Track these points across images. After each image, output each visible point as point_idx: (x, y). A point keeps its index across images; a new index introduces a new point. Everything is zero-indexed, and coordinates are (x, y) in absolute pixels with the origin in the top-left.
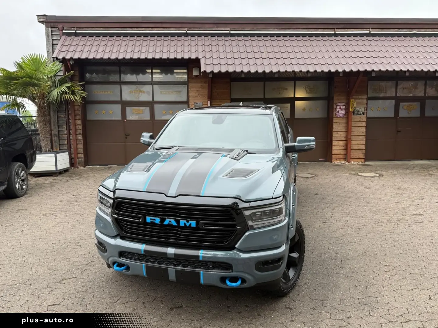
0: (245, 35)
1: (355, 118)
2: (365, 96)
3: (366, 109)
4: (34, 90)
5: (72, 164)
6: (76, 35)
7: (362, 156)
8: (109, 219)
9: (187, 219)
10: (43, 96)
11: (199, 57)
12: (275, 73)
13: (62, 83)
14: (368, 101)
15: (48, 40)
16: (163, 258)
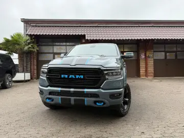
0: (104, 27)
1: (149, 59)
3: (153, 55)
4: (17, 47)
5: (31, 78)
6: (36, 26)
7: (153, 75)
8: (45, 79)
9: (79, 75)
10: (21, 49)
12: (115, 40)
13: (29, 44)
14: (154, 52)
15: (24, 28)
16: (69, 93)
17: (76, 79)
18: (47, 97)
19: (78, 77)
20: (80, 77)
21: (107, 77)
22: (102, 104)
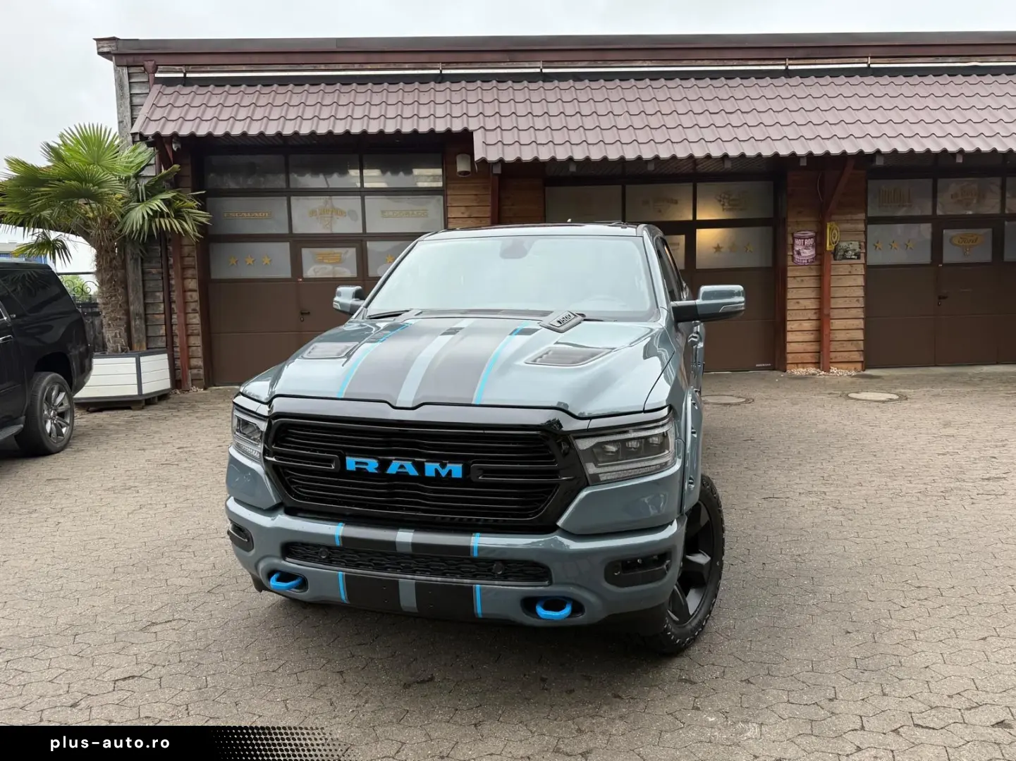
0: (578, 77)
1: (839, 268)
2: (862, 216)
3: (863, 244)
4: (87, 208)
5: (177, 382)
6: (186, 82)
7: (858, 357)
8: (258, 468)
9: (443, 460)
10: (109, 222)
11: (471, 128)
12: (647, 162)
13: (152, 191)
14: (869, 226)
15: (120, 97)
16: (386, 554)
17: (422, 478)
18: (273, 567)
19: (437, 471)
20: (443, 473)
21: (591, 469)
22: (567, 610)
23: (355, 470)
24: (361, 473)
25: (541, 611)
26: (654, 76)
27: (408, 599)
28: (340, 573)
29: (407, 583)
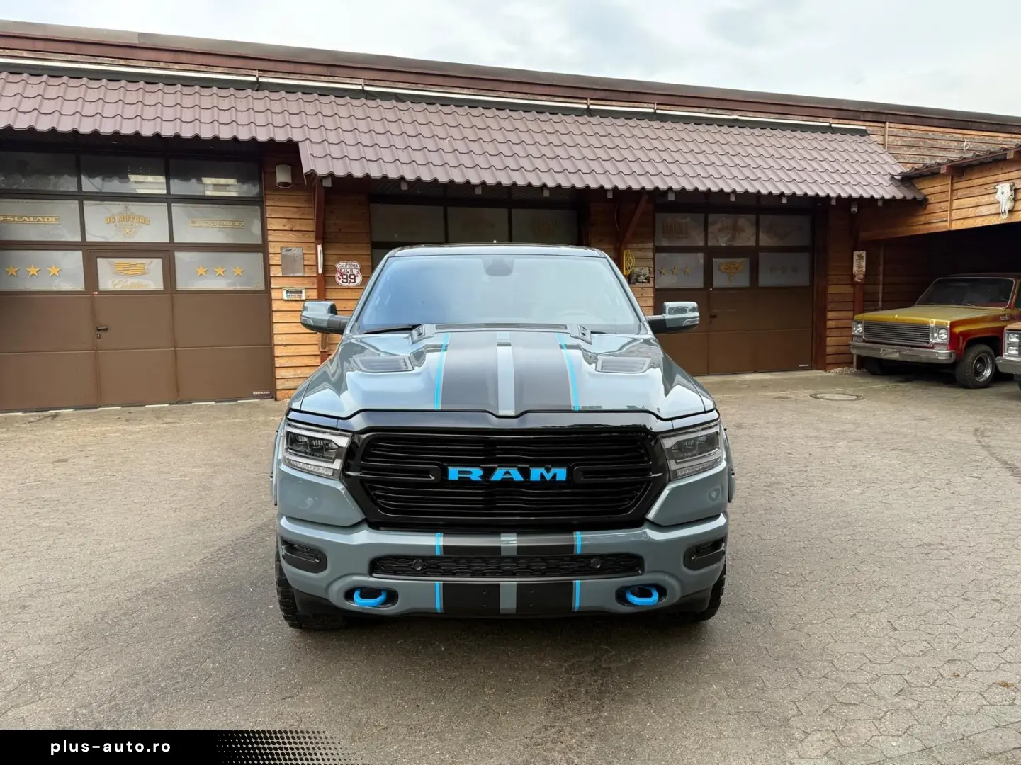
0: (399, 98)
2: (650, 245)
3: (651, 269)
9: (547, 464)
11: (295, 139)
12: (475, 186)
14: (657, 255)
18: (349, 587)
19: (542, 476)
20: (548, 477)
21: (673, 465)
22: (655, 597)
23: (457, 479)
24: (464, 482)
25: (633, 599)
26: (473, 104)
27: (508, 602)
28: (437, 583)
29: (509, 585)
